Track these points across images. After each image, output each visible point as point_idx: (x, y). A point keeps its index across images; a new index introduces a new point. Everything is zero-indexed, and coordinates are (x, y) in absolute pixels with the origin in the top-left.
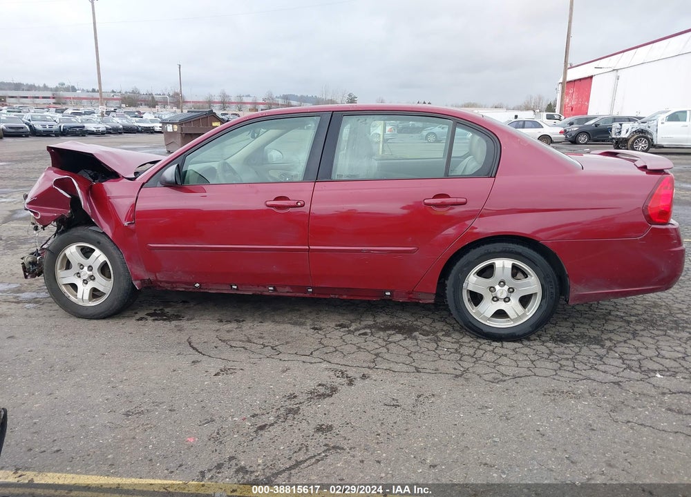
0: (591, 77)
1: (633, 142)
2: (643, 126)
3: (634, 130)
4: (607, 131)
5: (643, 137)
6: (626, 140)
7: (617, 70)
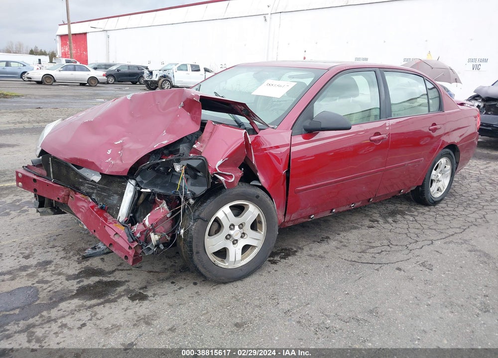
0: (85, 34)
1: (162, 83)
2: (165, 73)
3: (161, 75)
4: (140, 75)
5: (166, 80)
6: (156, 83)
7: (107, 31)
